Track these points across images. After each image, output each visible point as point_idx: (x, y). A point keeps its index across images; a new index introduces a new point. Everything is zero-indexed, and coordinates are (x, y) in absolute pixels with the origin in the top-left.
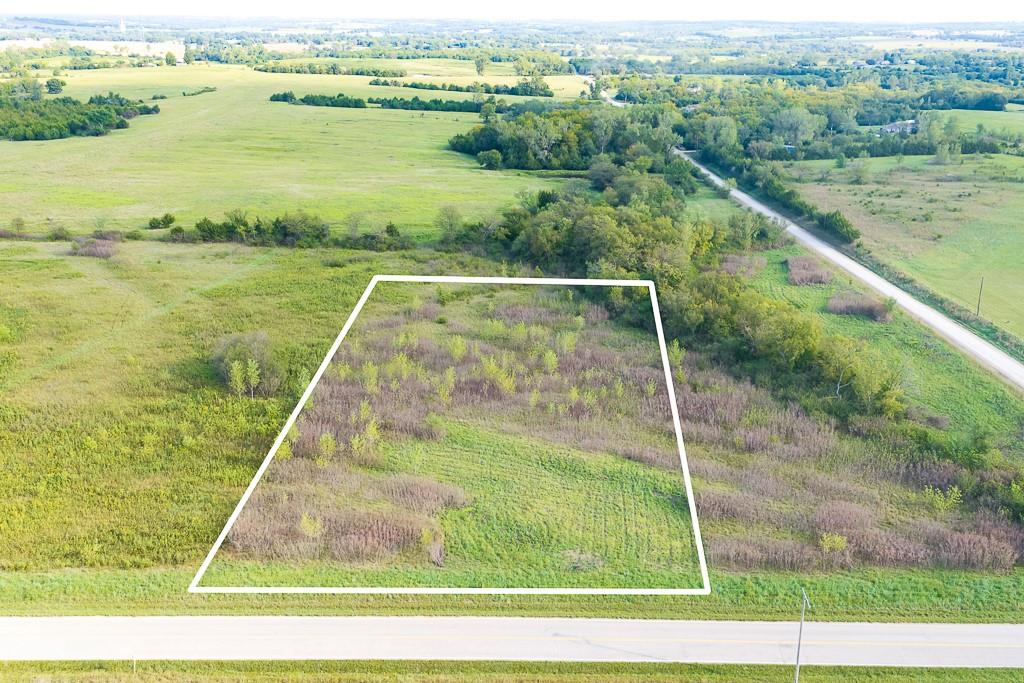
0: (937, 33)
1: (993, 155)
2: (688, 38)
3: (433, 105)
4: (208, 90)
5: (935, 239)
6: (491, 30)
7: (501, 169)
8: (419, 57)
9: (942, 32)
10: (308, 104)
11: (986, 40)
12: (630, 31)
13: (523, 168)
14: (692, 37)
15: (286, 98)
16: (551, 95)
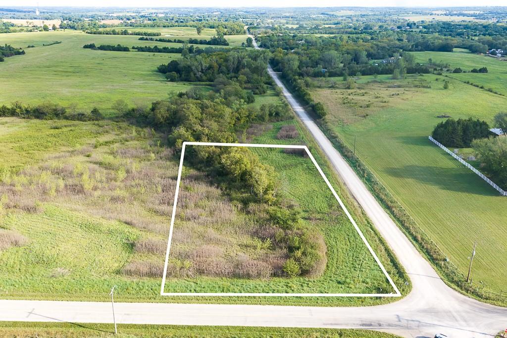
0: (445, 13)
1: (424, 74)
2: (317, 16)
3: (163, 50)
4: (57, 43)
5: (365, 117)
6: (220, 13)
7: (178, 81)
8: (174, 26)
9: (448, 12)
10: (101, 50)
11: (468, 15)
12: (289, 12)
13: (188, 81)
14: (319, 16)
15: (92, 47)
16: (227, 45)
